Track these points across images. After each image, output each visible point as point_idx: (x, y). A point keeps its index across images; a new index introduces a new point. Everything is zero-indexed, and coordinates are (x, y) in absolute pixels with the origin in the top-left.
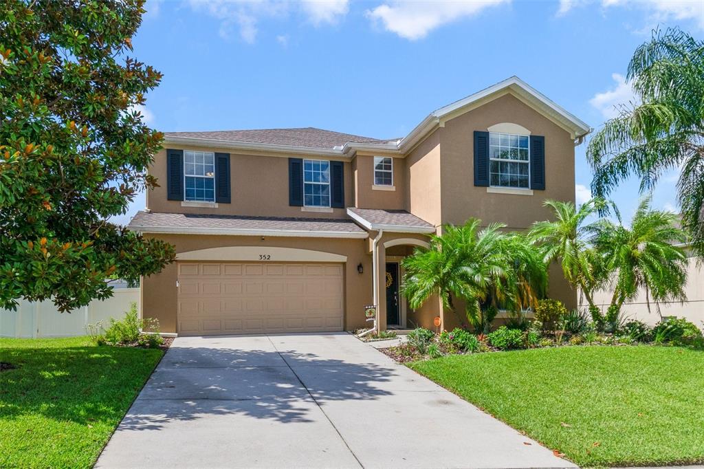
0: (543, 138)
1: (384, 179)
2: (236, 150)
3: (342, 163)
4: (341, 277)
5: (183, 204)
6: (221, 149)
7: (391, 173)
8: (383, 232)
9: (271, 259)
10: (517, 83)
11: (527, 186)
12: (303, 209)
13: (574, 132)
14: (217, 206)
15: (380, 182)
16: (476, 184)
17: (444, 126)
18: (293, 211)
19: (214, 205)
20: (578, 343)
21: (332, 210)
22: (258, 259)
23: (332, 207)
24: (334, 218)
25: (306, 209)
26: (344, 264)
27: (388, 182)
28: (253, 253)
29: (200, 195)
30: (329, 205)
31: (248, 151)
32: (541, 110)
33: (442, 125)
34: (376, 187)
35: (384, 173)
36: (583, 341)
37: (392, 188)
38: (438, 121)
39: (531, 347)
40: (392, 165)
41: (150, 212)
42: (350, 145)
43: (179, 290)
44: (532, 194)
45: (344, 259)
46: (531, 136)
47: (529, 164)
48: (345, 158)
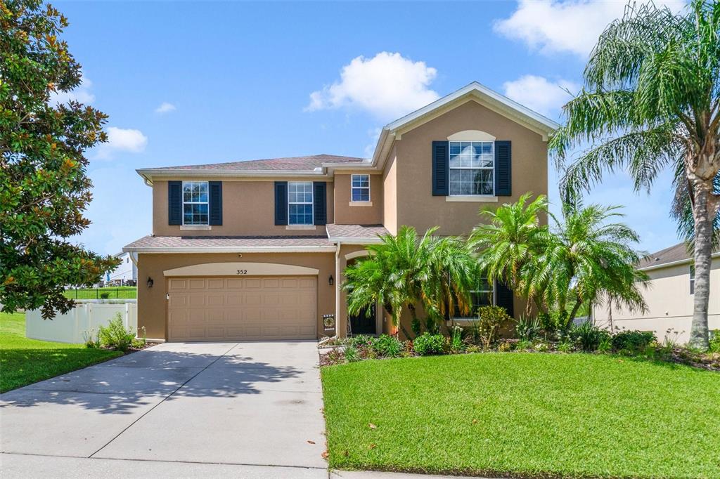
0: (510, 142)
1: (363, 195)
2: (227, 178)
3: (325, 183)
4: (315, 289)
5: (182, 228)
6: (214, 178)
7: (368, 189)
8: (341, 245)
9: (248, 274)
10: (479, 89)
11: (490, 192)
12: (287, 228)
13: (547, 133)
14: (210, 228)
15: (356, 199)
16: (434, 194)
17: (400, 139)
18: (279, 230)
19: (208, 227)
20: (506, 350)
21: (314, 228)
22: (235, 273)
23: (315, 224)
24: (317, 235)
25: (290, 227)
26: (317, 276)
27: (365, 198)
28: (231, 268)
29: (196, 219)
30: (311, 223)
31: (238, 178)
32: (508, 114)
33: (399, 138)
34: (353, 204)
35: (362, 189)
36: (513, 348)
37: (369, 204)
38: (394, 134)
39: (453, 353)
40: (369, 181)
41: (154, 236)
42: (326, 165)
43: (170, 302)
44: (497, 201)
45: (316, 272)
46: (496, 142)
47: (494, 171)
48: (325, 178)
